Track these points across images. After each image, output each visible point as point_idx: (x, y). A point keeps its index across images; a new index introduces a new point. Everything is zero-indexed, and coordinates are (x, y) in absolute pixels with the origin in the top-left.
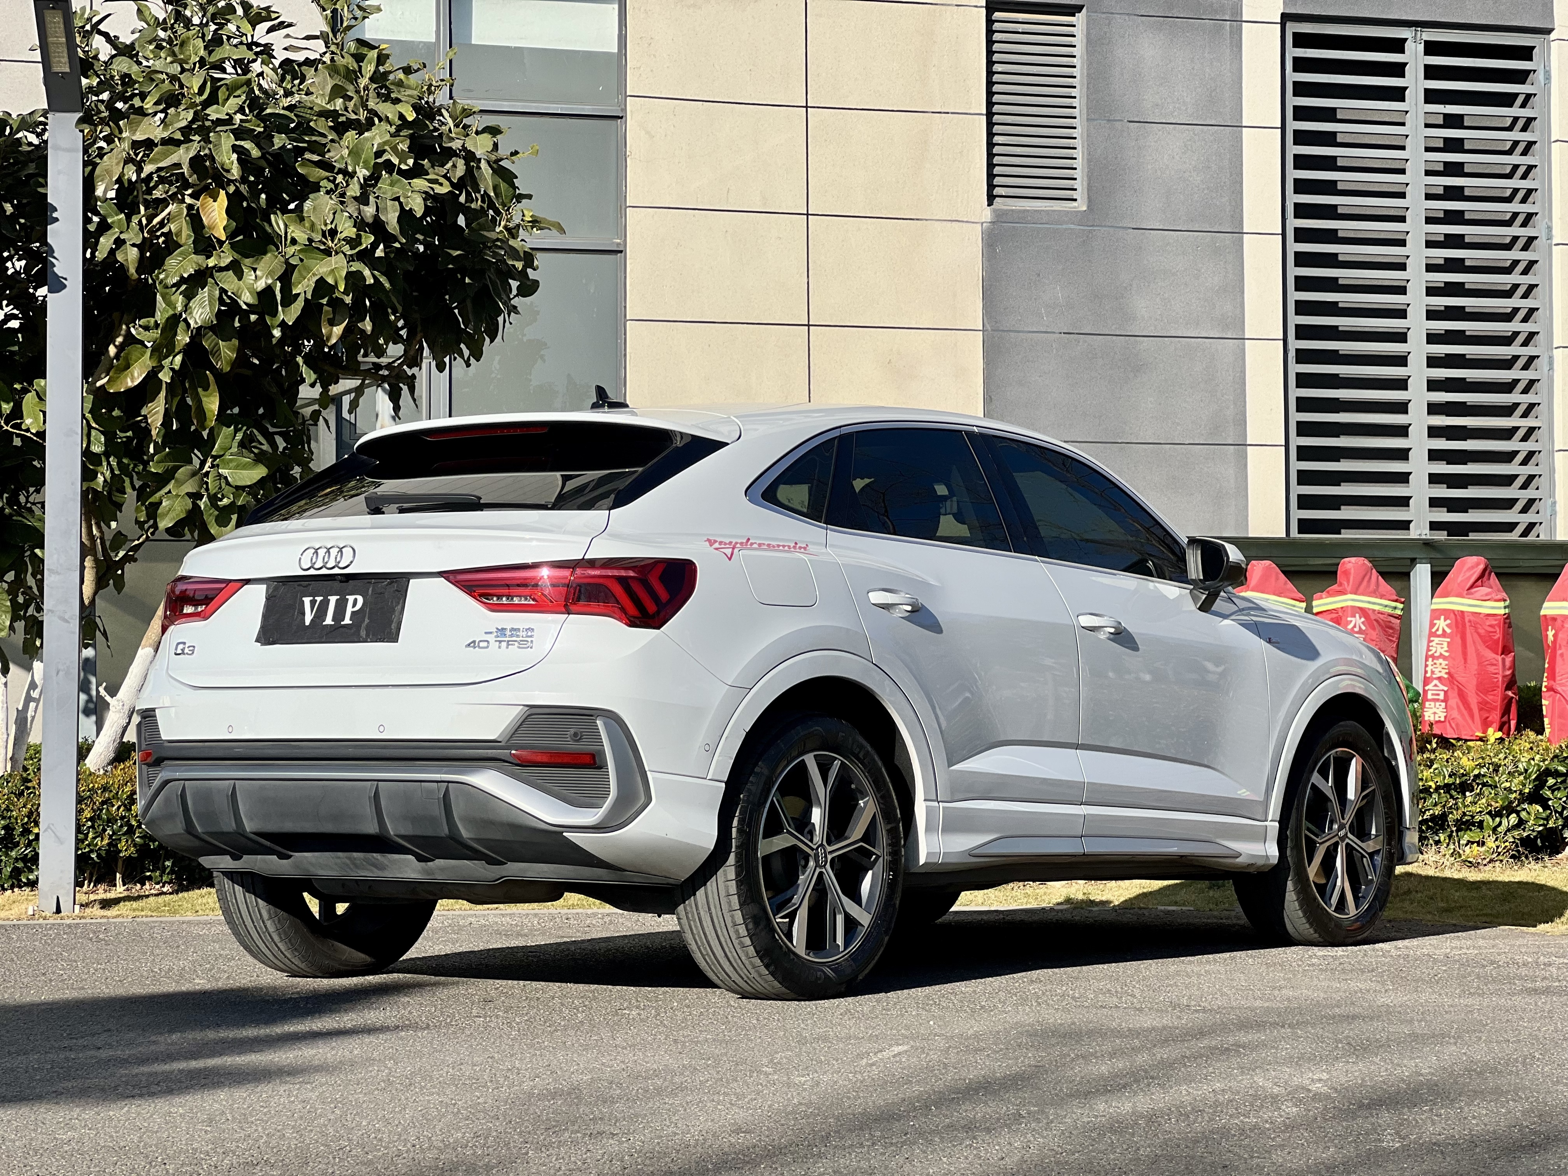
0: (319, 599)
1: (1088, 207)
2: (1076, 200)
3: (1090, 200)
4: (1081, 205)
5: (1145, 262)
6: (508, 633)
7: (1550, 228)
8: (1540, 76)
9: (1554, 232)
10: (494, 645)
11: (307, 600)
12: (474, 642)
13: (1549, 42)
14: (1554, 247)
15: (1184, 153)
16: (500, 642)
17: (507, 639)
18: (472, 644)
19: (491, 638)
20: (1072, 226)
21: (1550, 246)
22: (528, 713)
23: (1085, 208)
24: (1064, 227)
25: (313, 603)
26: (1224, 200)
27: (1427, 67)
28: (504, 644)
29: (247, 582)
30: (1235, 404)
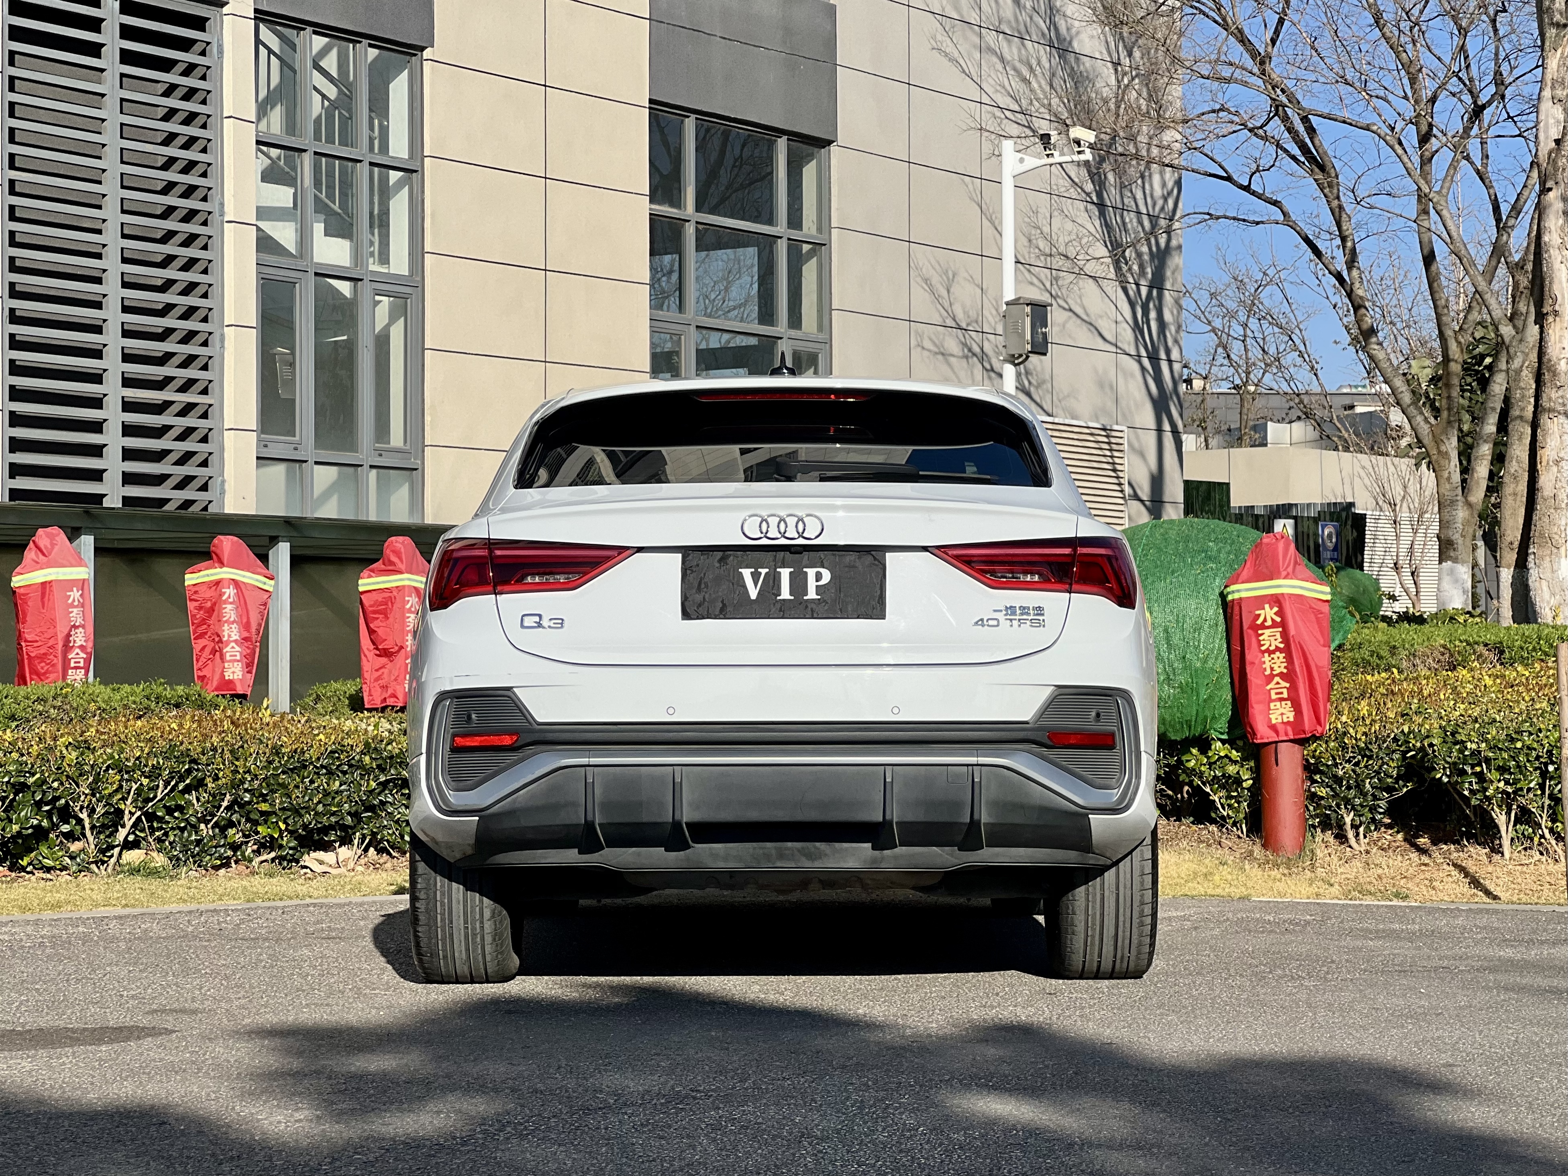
0: (764, 571)
6: (1018, 612)
7: (222, 204)
9: (226, 209)
10: (1006, 624)
11: (747, 573)
12: (982, 620)
13: (222, 15)
14: (226, 225)
16: (1011, 620)
17: (1018, 617)
18: (980, 622)
19: (1001, 616)
22: (1056, 693)
25: (755, 576)
28: (1015, 623)
29: (640, 550)
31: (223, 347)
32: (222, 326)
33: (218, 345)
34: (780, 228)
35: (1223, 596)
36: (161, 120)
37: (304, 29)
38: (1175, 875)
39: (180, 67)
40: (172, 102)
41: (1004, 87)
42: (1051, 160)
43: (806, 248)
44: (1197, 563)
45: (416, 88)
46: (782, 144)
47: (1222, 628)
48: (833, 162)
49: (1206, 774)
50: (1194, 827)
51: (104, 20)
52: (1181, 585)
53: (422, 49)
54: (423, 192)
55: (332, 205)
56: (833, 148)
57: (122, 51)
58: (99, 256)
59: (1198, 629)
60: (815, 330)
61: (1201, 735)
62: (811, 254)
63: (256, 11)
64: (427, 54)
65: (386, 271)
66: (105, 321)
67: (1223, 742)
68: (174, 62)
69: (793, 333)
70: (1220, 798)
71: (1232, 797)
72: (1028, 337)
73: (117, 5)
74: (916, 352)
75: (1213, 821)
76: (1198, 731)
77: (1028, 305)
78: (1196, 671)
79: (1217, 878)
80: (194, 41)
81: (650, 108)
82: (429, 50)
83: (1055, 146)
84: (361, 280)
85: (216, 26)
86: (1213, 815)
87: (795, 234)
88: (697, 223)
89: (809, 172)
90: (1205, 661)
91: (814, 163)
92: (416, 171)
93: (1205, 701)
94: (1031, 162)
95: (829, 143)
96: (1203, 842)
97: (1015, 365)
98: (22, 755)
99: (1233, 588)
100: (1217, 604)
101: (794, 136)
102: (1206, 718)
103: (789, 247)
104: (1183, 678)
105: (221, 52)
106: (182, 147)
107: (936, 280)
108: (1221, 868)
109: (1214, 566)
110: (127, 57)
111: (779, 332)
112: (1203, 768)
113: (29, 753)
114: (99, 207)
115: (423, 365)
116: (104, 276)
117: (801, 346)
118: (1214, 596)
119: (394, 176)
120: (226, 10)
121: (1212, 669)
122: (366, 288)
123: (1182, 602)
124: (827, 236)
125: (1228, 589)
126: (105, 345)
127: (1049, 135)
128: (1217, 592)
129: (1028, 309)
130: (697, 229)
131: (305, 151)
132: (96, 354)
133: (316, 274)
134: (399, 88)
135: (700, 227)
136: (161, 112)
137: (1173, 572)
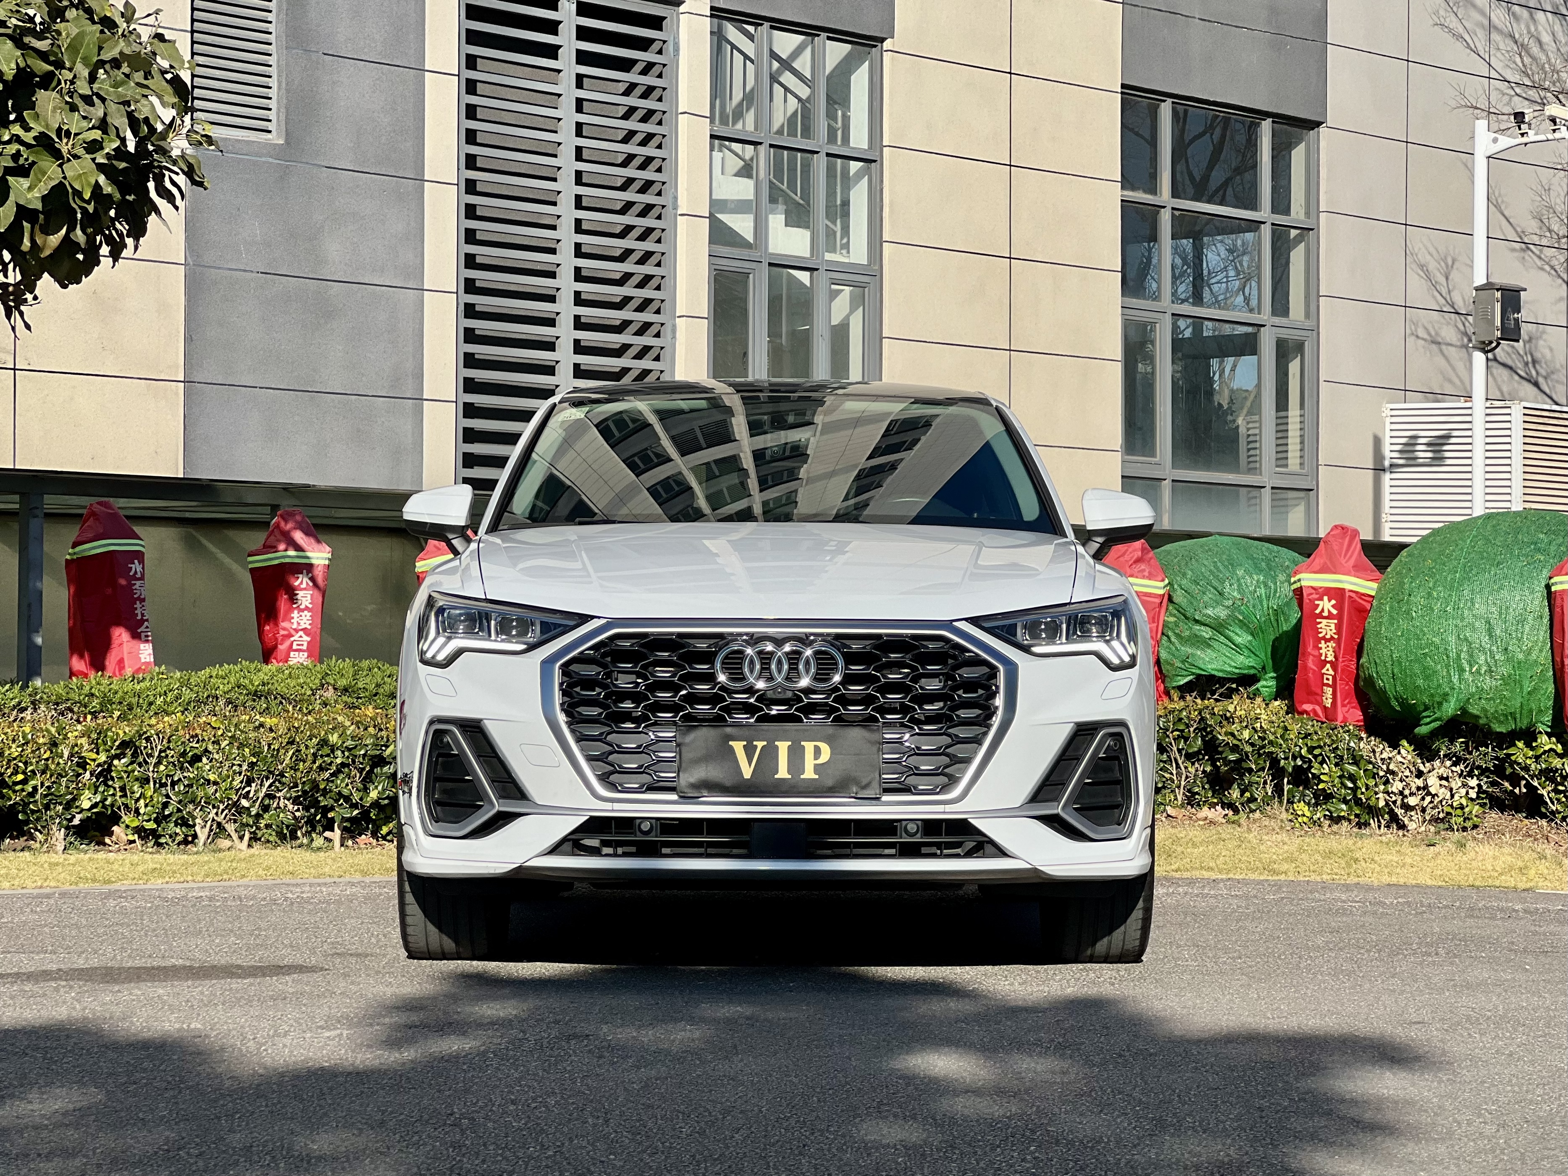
1: (286, 140)
2: (270, 132)
3: (288, 135)
4: (276, 138)
5: (337, 203)
7: (676, 198)
8: (670, 46)
13: (678, 14)
14: (679, 218)
15: (374, 92)
20: (271, 160)
21: (675, 215)
23: (281, 142)
24: (263, 159)
26: (408, 144)
27: (579, 28)
30: (414, 357)
31: (674, 337)
32: (674, 317)
33: (669, 336)
34: (1264, 213)
35: (1548, 587)
36: (621, 118)
37: (761, 25)
38: (1490, 868)
39: (639, 67)
40: (632, 101)
41: (1515, 62)
42: (1525, 139)
43: (1294, 233)
44: (1523, 555)
45: (877, 79)
46: (1266, 126)
47: (1546, 620)
48: (1322, 144)
49: (1533, 767)
50: (1526, 821)
51: (561, 22)
52: (1505, 577)
53: (882, 40)
54: (882, 181)
55: (794, 196)
56: (1322, 129)
57: (579, 52)
58: (553, 251)
59: (1522, 621)
60: (1302, 319)
61: (1528, 728)
62: (1299, 240)
63: (712, 8)
64: (887, 45)
65: (846, 260)
66: (558, 314)
67: (1549, 735)
68: (634, 62)
69: (1277, 320)
70: (1549, 793)
71: (1560, 792)
72: (1498, 323)
73: (574, 7)
74: (1411, 340)
75: (1543, 816)
76: (1524, 724)
77: (1498, 290)
78: (1519, 663)
79: (1532, 872)
80: (652, 41)
81: (1122, 93)
82: (889, 41)
83: (1530, 125)
84: (817, 269)
85: (672, 25)
86: (1543, 810)
87: (1281, 219)
88: (1173, 209)
89: (1298, 155)
90: (1529, 652)
91: (1302, 145)
92: (875, 161)
93: (1529, 693)
94: (1505, 141)
95: (1318, 124)
96: (1530, 836)
97: (1486, 352)
98: (381, 730)
99: (1555, 579)
100: (1543, 596)
101: (1278, 118)
102: (1531, 711)
103: (1273, 232)
104: (1505, 670)
105: (677, 50)
106: (640, 144)
107: (1432, 266)
108: (1538, 862)
109: (1542, 558)
110: (583, 58)
111: (1261, 319)
112: (1528, 762)
113: (387, 728)
114: (554, 204)
115: (881, 354)
116: (557, 270)
117: (1284, 334)
118: (1540, 588)
119: (855, 166)
120: (682, 8)
121: (1536, 661)
122: (823, 277)
123: (1504, 593)
124: (1315, 221)
125: (1552, 581)
126: (558, 338)
127: (1523, 114)
128: (1543, 584)
129: (1498, 295)
130: (1173, 215)
131: (761, 143)
132: (550, 346)
133: (770, 264)
134: (860, 80)
135: (1177, 213)
136: (622, 111)
137: (1498, 564)
